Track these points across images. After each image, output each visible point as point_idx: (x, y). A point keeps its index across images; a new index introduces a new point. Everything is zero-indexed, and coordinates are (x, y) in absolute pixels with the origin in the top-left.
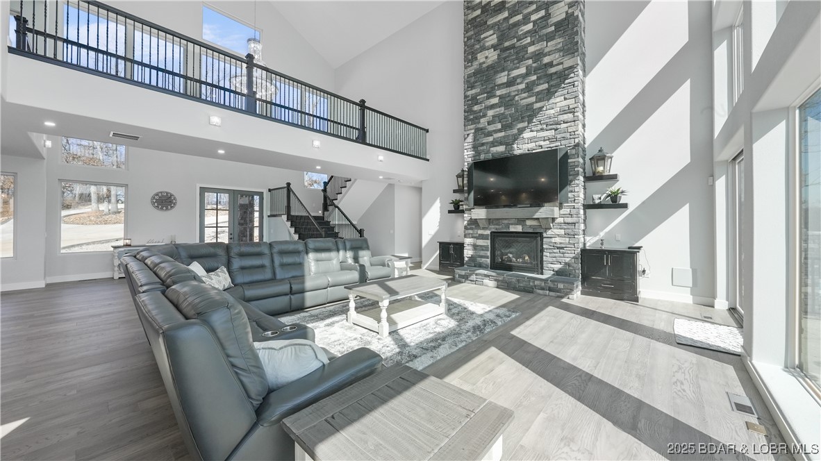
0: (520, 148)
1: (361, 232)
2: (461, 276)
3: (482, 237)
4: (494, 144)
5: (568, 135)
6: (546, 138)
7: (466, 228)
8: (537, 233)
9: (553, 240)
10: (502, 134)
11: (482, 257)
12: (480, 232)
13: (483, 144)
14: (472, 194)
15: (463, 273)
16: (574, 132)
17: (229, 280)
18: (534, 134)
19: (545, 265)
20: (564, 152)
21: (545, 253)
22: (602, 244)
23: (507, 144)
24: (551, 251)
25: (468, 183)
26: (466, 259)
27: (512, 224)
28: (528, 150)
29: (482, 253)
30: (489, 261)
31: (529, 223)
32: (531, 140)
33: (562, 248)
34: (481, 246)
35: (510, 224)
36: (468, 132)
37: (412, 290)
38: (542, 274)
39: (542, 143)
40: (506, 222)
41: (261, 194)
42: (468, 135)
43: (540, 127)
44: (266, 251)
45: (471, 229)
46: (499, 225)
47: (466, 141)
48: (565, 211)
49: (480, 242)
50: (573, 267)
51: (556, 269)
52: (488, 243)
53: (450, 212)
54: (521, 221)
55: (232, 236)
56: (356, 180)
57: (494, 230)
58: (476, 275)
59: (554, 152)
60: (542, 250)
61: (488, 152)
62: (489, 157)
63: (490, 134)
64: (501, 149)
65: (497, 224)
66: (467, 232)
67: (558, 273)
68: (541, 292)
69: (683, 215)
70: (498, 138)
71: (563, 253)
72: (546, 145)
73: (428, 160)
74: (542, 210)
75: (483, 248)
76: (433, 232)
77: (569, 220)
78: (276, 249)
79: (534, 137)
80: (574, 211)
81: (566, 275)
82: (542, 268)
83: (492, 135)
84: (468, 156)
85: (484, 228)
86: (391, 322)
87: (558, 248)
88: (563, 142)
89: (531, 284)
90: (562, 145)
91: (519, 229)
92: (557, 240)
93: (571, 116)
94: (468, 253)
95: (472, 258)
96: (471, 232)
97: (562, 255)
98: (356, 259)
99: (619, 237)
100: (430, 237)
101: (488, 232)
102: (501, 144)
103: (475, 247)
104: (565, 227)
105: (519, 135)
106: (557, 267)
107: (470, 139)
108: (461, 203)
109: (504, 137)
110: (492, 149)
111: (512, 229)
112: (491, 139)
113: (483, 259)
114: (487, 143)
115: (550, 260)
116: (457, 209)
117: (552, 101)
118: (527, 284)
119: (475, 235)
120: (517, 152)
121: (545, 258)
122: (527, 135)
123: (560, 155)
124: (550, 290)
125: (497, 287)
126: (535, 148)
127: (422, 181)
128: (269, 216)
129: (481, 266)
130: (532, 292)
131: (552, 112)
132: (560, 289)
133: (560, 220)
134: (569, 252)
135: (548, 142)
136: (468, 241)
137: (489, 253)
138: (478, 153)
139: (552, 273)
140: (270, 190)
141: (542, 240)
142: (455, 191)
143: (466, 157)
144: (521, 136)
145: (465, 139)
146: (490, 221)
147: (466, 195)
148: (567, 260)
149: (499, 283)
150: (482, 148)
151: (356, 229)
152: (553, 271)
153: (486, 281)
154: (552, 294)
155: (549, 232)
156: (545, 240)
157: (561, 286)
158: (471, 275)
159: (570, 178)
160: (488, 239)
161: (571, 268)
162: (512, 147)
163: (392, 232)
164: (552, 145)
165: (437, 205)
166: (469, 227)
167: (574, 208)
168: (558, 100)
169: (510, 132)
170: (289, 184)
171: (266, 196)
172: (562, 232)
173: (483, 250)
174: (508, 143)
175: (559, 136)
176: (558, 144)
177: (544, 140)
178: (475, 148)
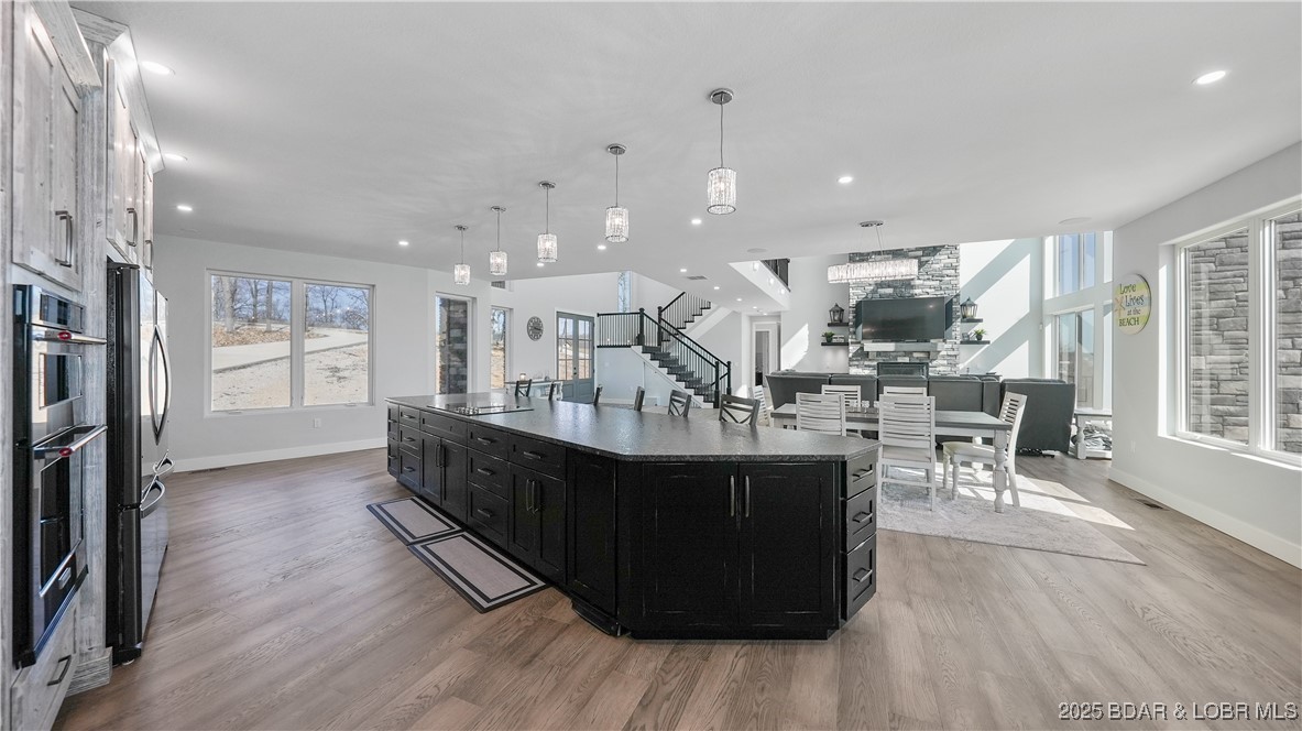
3: (868, 367)
4: (882, 285)
5: (950, 287)
6: (932, 287)
7: (851, 359)
8: (923, 364)
9: (938, 369)
12: (866, 363)
13: (870, 284)
14: (861, 328)
16: (955, 285)
18: (921, 282)
20: (948, 300)
22: (967, 370)
25: (855, 318)
27: (900, 357)
31: (915, 355)
35: (897, 357)
39: (929, 290)
40: (894, 354)
43: (926, 277)
45: (858, 360)
46: (887, 357)
48: (948, 346)
49: (867, 372)
52: (874, 372)
54: (908, 354)
57: (881, 361)
59: (940, 299)
61: (876, 292)
62: (877, 296)
64: (890, 291)
65: (885, 357)
66: (852, 363)
69: (1025, 347)
70: (886, 280)
74: (928, 344)
77: (952, 353)
79: (922, 285)
80: (955, 346)
84: (856, 295)
85: (871, 360)
88: (946, 291)
90: (948, 294)
91: (907, 360)
92: (941, 368)
93: (953, 271)
96: (856, 363)
99: (979, 366)
101: (875, 363)
102: (889, 287)
104: (948, 359)
110: (880, 289)
111: (900, 360)
116: (833, 342)
117: (936, 257)
119: (861, 366)
123: (946, 302)
127: (780, 312)
128: (599, 347)
131: (937, 266)
133: (943, 353)
135: (933, 291)
138: (865, 293)
141: (927, 368)
143: (852, 295)
146: (881, 353)
147: (851, 329)
150: (870, 287)
155: (934, 363)
156: (930, 367)
159: (952, 320)
160: (875, 369)
162: (900, 291)
164: (937, 294)
166: (855, 358)
167: (954, 344)
168: (942, 257)
172: (945, 362)
175: (943, 287)
177: (931, 289)
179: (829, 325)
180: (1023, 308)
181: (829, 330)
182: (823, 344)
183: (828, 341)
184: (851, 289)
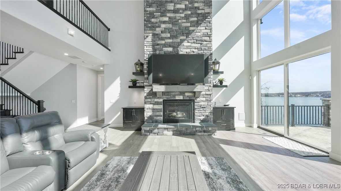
0: (183, 51)
1: (39, 104)
2: (146, 131)
3: (157, 103)
4: (165, 45)
5: (207, 48)
6: (196, 48)
7: (146, 98)
8: (191, 100)
9: (200, 104)
10: (171, 41)
11: (158, 116)
12: (156, 100)
13: (158, 45)
14: (151, 75)
15: (148, 129)
16: (210, 47)
18: (189, 44)
19: (196, 117)
20: (207, 57)
21: (196, 111)
22: (215, 104)
23: (174, 47)
24: (199, 109)
25: (148, 67)
26: (146, 118)
27: (177, 95)
28: (186, 53)
29: (158, 114)
30: (162, 118)
31: (187, 94)
32: (188, 47)
33: (205, 108)
34: (157, 109)
35: (175, 95)
36: (147, 35)
38: (194, 122)
39: (194, 50)
40: (173, 94)
42: (147, 36)
43: (192, 41)
46: (169, 96)
47: (146, 40)
48: (206, 88)
49: (156, 107)
50: (210, 117)
51: (202, 119)
52: (161, 107)
54: (182, 93)
57: (165, 99)
58: (158, 129)
59: (202, 56)
60: (194, 109)
61: (162, 50)
62: (162, 53)
63: (163, 39)
64: (170, 49)
65: (168, 95)
66: (146, 100)
67: (202, 121)
68: (200, 134)
69: (242, 90)
70: (168, 42)
72: (196, 51)
73: (110, 50)
75: (158, 110)
76: (114, 101)
77: (208, 93)
79: (190, 46)
80: (210, 88)
81: (206, 122)
82: (194, 119)
83: (164, 40)
84: (148, 51)
85: (158, 98)
87: (202, 108)
88: (205, 51)
89: (194, 130)
90: (207, 53)
91: (181, 98)
92: (202, 103)
93: (208, 38)
94: (148, 114)
95: (150, 118)
96: (149, 100)
97: (204, 111)
99: (220, 101)
100: (111, 104)
101: (161, 100)
102: (170, 46)
103: (153, 110)
104: (206, 96)
105: (181, 43)
106: (202, 118)
107: (150, 39)
108: (137, 82)
109: (172, 42)
110: (164, 48)
111: (177, 98)
112: (163, 42)
113: (158, 117)
114: (162, 44)
115: (199, 114)
117: (199, 28)
118: (192, 130)
119: (152, 102)
120: (181, 53)
121: (196, 114)
122: (185, 44)
123: (205, 58)
124: (204, 132)
125: (173, 135)
126: (190, 52)
127: (103, 66)
129: (157, 122)
130: (195, 135)
131: (199, 34)
132: (210, 131)
133: (203, 93)
134: (208, 109)
135: (197, 50)
136: (147, 106)
137: (162, 113)
138: (154, 50)
139: (200, 121)
141: (194, 104)
143: (146, 50)
144: (182, 44)
145: (145, 39)
146: (163, 93)
147: (146, 76)
148: (207, 114)
149: (174, 132)
150: (157, 47)
152: (200, 120)
153: (166, 132)
154: (206, 134)
155: (198, 99)
156: (196, 104)
157: (210, 129)
158: (154, 129)
159: (209, 70)
160: (162, 105)
161: (209, 118)
162: (178, 50)
163: (73, 101)
164: (199, 52)
165: (118, 82)
166: (148, 97)
167: (210, 86)
168: (202, 28)
169: (175, 40)
172: (204, 99)
173: (158, 112)
174: (176, 46)
175: (203, 48)
176: (202, 52)
177: (195, 49)
178: (153, 46)
179: (134, 73)
180: (241, 67)
181: (134, 77)
182: (130, 87)
183: (134, 85)
184: (145, 47)
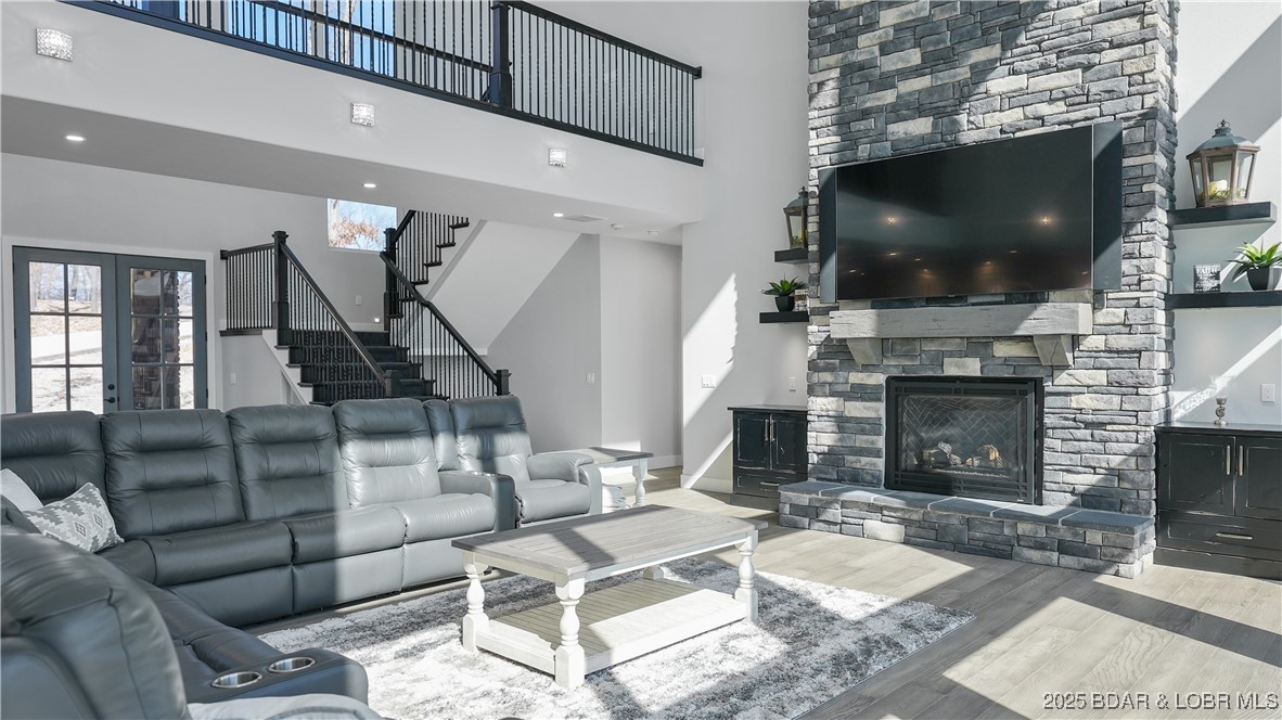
0: (980, 125)
1: (499, 380)
2: (797, 509)
3: (861, 393)
4: (897, 112)
5: (1122, 85)
6: (1055, 94)
7: (813, 366)
8: (1024, 381)
9: (1074, 402)
10: (924, 82)
11: (861, 452)
12: (856, 378)
13: (865, 114)
14: (832, 264)
15: (804, 499)
16: (1142, 74)
17: (110, 523)
18: (1020, 81)
19: (1047, 476)
20: (1107, 138)
21: (1048, 442)
22: (1219, 413)
23: (938, 113)
24: (1066, 434)
25: (821, 230)
26: (813, 459)
27: (951, 354)
28: (1002, 131)
29: (861, 441)
30: (881, 463)
31: (1002, 350)
32: (1011, 99)
33: (1101, 425)
34: (858, 420)
35: (944, 354)
36: (820, 77)
37: (654, 552)
38: (1039, 501)
39: (1044, 109)
40: (932, 347)
41: (197, 268)
42: (821, 84)
44: (218, 436)
45: (830, 369)
46: (913, 357)
47: (814, 104)
48: (1111, 314)
49: (856, 409)
50: (1132, 482)
51: (1081, 489)
52: (877, 410)
53: (766, 318)
54: (979, 345)
55: (114, 394)
56: (482, 223)
57: (896, 373)
58: (844, 505)
59: (1079, 136)
60: (1040, 433)
61: (882, 136)
62: (885, 150)
63: (886, 82)
64: (921, 126)
65: (906, 355)
66: (816, 377)
67: (1089, 499)
68: (1035, 555)
70: (910, 94)
71: (1104, 441)
72: (1056, 115)
73: (700, 162)
74: (1043, 310)
75: (864, 426)
76: (714, 380)
77: (1124, 342)
78: (248, 430)
79: (1021, 92)
80: (1136, 316)
81: (1111, 507)
82: (1039, 486)
83: (893, 86)
84: (823, 149)
85: (866, 368)
86: (592, 643)
87: (1088, 425)
88: (1108, 106)
89: (1007, 531)
91: (972, 367)
92: (1086, 401)
93: (1132, 24)
94: (820, 439)
95: (831, 457)
96: (827, 377)
97: (1099, 446)
98: (487, 460)
100: (706, 392)
101: (879, 379)
102: (920, 112)
103: (841, 422)
104: (1110, 363)
105: (976, 84)
106: (1084, 481)
107: (828, 97)
108: (797, 292)
109: (930, 91)
110: (892, 128)
111: (952, 369)
112: (889, 97)
113: (864, 460)
114: (879, 110)
115: (1064, 460)
116: (786, 309)
118: (995, 531)
119: (840, 388)
120: (969, 137)
121: (1048, 457)
122: (999, 83)
123: (1097, 146)
124: (1063, 548)
125: (906, 542)
126: (1022, 124)
127: (680, 228)
128: (223, 334)
129: (856, 479)
130: (1009, 557)
131: (1077, 12)
132: (1093, 547)
133: (1096, 342)
134: (1121, 436)
135: (1061, 106)
136: (820, 405)
137: (881, 442)
138: (849, 141)
139: (1070, 498)
140: (224, 255)
141: (1040, 403)
142: (780, 257)
143: (814, 151)
144: (982, 89)
145: (812, 97)
146: (884, 345)
147: (814, 267)
148: (1115, 461)
149: (912, 531)
150: (862, 125)
151: (486, 370)
152: (1073, 492)
153: (874, 524)
154: (1067, 560)
155: (1063, 379)
156: (1049, 401)
157: (1095, 537)
158: (827, 505)
159: (1128, 214)
160: (879, 400)
161: (1126, 485)
162: (955, 122)
163: (592, 378)
164: (1073, 116)
165: (728, 296)
166: (821, 363)
167: (1138, 306)
169: (945, 77)
170: (281, 237)
171: (215, 272)
172: (1100, 377)
173: (863, 432)
174: (942, 107)
175: (1095, 88)
176: (1093, 110)
177: (1051, 101)
178: (842, 123)
183: (783, 308)
184: (813, 134)
